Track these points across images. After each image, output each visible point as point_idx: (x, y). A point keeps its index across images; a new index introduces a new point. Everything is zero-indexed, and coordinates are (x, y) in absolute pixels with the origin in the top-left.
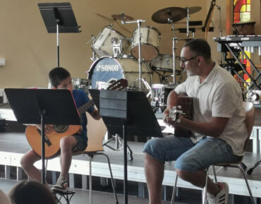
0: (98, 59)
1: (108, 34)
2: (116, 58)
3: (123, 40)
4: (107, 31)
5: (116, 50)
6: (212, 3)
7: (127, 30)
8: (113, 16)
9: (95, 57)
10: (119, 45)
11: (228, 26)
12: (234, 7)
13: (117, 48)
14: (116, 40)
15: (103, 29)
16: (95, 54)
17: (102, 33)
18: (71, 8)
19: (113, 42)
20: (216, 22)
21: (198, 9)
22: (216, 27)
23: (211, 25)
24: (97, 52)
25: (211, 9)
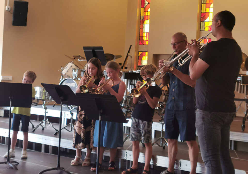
0: (64, 79)
1: (70, 66)
2: (74, 79)
3: (78, 70)
4: (70, 64)
5: (74, 75)
6: (127, 54)
7: (81, 65)
8: (74, 56)
9: (62, 79)
10: (76, 72)
11: (135, 66)
12: (139, 57)
13: (75, 74)
14: (75, 70)
15: (68, 63)
16: (63, 77)
17: (67, 66)
18: (103, 50)
19: (73, 71)
20: (129, 64)
21: (120, 56)
22: (129, 67)
23: (126, 66)
24: (64, 76)
25: (127, 57)
